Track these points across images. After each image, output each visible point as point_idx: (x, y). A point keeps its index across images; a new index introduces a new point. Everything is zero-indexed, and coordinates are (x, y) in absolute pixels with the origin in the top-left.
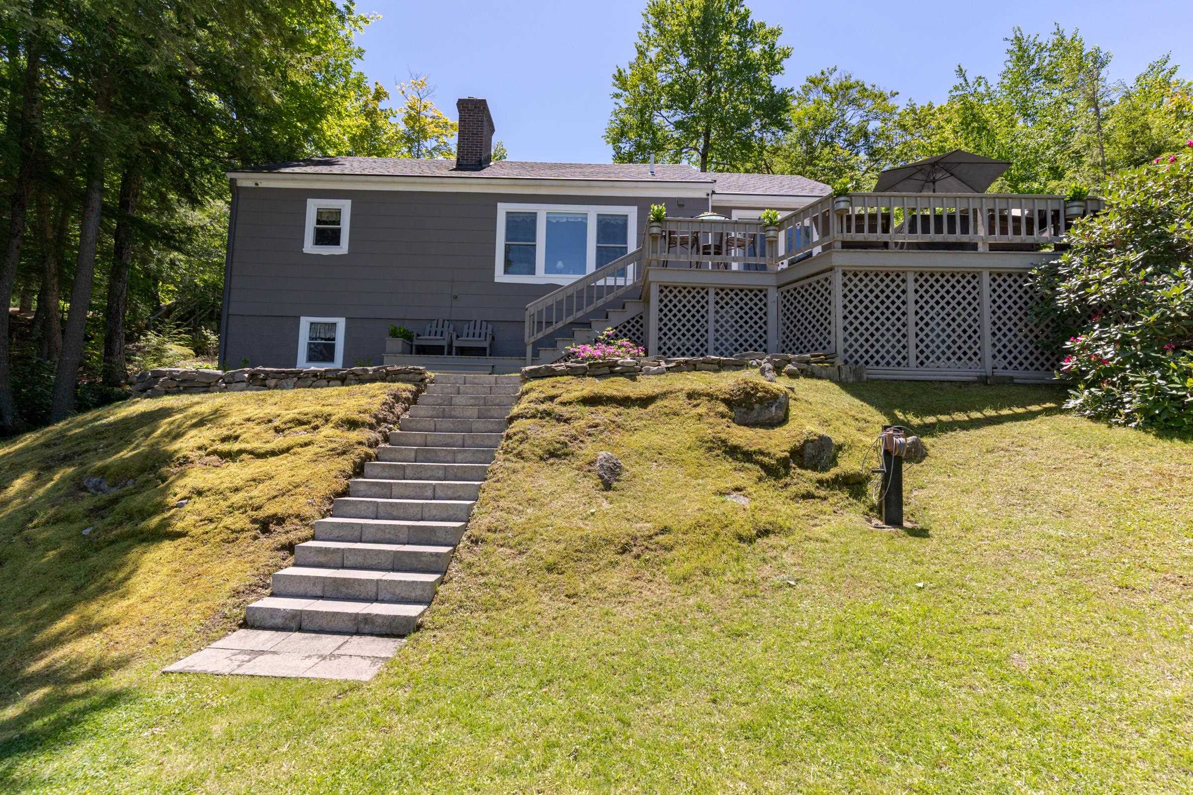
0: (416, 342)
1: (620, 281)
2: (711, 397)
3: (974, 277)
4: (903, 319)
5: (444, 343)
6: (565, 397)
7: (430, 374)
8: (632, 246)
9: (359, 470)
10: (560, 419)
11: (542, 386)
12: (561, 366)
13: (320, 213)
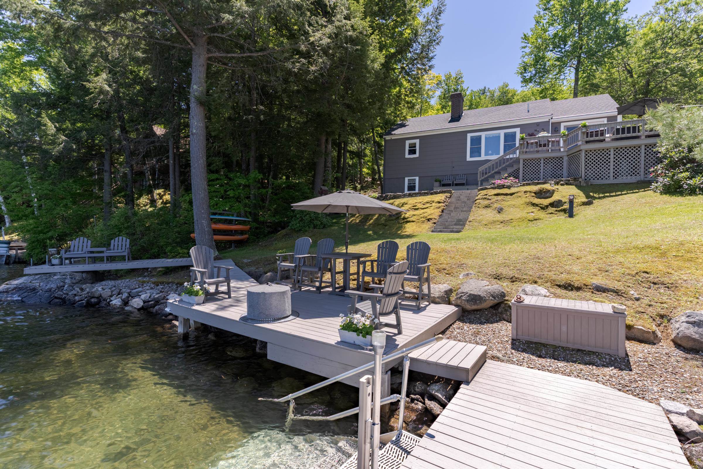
0: (442, 183)
1: (515, 156)
2: (530, 192)
3: (639, 147)
4: (609, 164)
5: (451, 183)
6: (490, 194)
7: (453, 191)
8: (517, 145)
9: (443, 211)
10: (488, 199)
11: (484, 192)
12: (489, 187)
13: (410, 144)
